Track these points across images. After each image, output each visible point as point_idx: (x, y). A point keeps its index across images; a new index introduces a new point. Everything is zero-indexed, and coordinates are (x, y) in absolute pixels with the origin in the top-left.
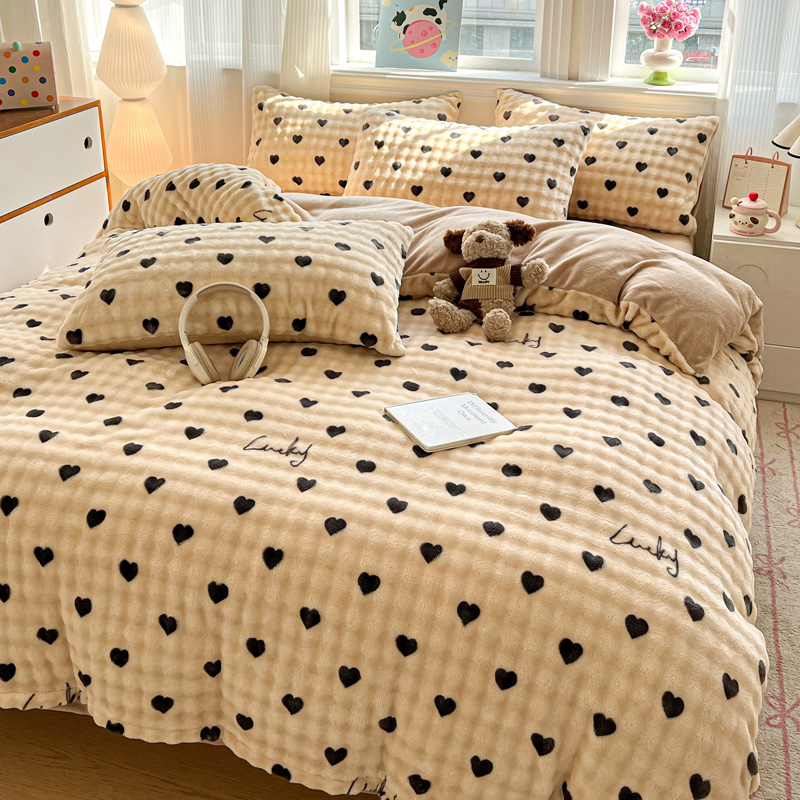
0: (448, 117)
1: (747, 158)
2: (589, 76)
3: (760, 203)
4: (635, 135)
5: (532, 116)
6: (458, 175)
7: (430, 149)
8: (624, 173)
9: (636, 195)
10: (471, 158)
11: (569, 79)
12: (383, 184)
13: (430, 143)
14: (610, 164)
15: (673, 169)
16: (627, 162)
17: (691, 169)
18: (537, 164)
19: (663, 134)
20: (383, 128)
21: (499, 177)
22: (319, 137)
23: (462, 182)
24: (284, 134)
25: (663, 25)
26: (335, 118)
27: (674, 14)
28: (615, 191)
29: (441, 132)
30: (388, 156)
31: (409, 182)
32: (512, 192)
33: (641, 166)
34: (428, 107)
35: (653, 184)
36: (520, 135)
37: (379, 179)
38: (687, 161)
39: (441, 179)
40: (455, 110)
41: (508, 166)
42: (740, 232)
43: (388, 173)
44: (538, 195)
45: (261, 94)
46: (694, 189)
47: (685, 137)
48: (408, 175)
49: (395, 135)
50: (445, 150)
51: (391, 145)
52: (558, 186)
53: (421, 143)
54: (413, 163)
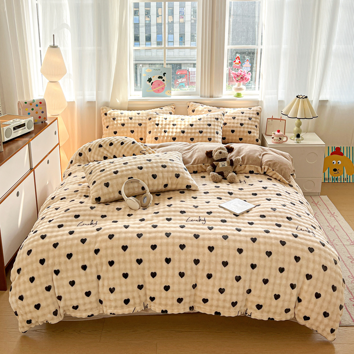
0: (173, 113)
1: (272, 119)
2: (217, 96)
3: (281, 133)
4: (238, 114)
5: (202, 111)
6: (187, 133)
7: (176, 125)
8: (237, 127)
9: (242, 134)
10: (190, 127)
11: (210, 97)
12: (162, 138)
13: (175, 123)
14: (232, 125)
15: (251, 125)
16: (237, 123)
17: (256, 124)
18: (212, 127)
19: (246, 113)
20: (157, 119)
21: (201, 132)
22: (131, 123)
23: (189, 135)
24: (117, 124)
25: (241, 78)
26: (135, 116)
27: (244, 75)
28: (234, 133)
29: (178, 119)
30: (161, 128)
31: (171, 136)
32: (206, 137)
33: (242, 124)
34: (166, 110)
35: (247, 130)
36: (204, 118)
37: (160, 136)
38: (255, 122)
39: (182, 134)
40: (174, 110)
41: (203, 128)
42: (276, 143)
43: (163, 134)
44: (214, 137)
45: (104, 110)
46: (258, 130)
47: (253, 114)
48: (170, 134)
49: (162, 121)
50: (181, 125)
51: (162, 125)
52: (219, 133)
53: (172, 123)
54: (171, 130)
